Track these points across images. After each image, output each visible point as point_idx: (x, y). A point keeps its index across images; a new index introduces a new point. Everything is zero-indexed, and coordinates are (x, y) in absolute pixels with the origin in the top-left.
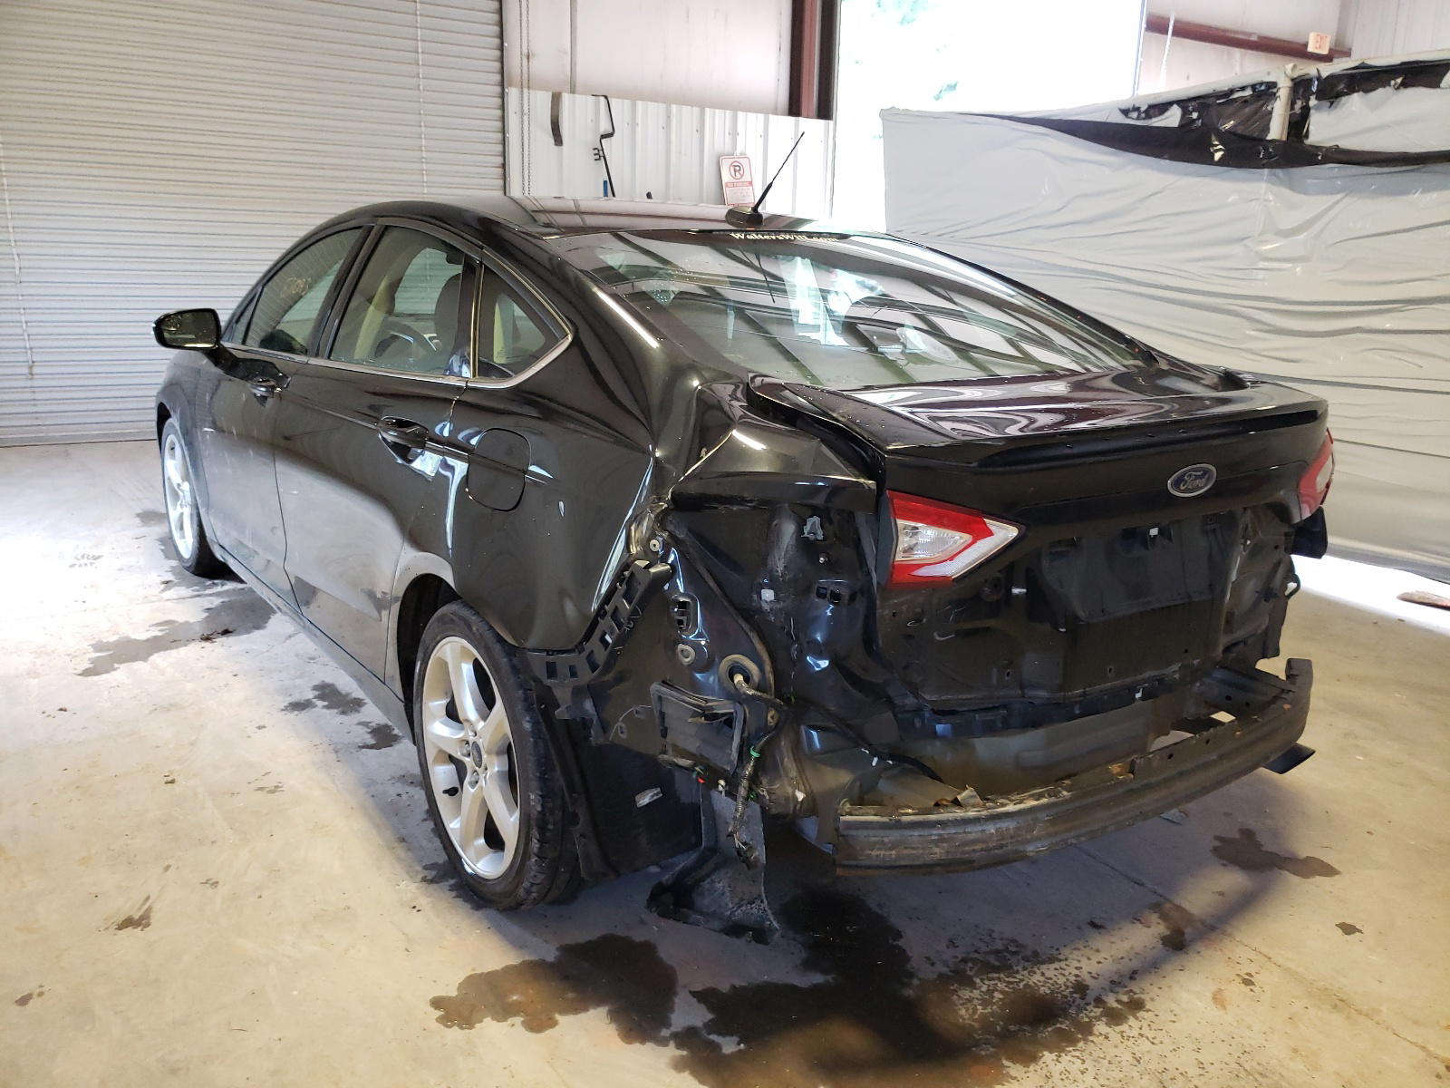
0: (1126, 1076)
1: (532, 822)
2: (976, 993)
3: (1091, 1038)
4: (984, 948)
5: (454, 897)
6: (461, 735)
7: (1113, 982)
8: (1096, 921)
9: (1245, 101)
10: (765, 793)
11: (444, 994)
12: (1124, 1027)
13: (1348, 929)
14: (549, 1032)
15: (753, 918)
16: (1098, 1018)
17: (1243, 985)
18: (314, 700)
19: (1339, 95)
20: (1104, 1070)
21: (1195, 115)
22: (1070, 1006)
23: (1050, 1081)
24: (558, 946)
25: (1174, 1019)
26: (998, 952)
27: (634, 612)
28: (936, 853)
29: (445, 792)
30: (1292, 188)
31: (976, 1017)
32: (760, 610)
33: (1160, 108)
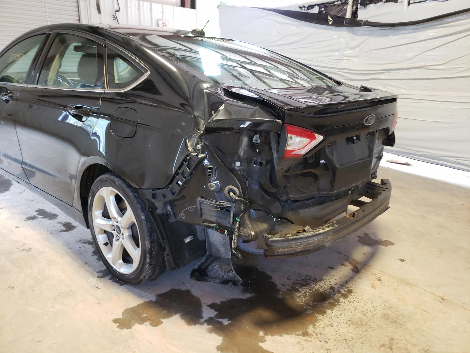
0: (354, 314)
1: (146, 252)
2: (301, 294)
3: (340, 304)
4: (299, 279)
5: (112, 282)
6: (111, 223)
7: (341, 285)
8: (331, 266)
9: (339, 5)
10: (242, 233)
11: (117, 317)
12: (349, 299)
13: (402, 261)
14: (160, 326)
15: (231, 277)
16: (340, 297)
17: (379, 281)
18: (37, 216)
19: (367, 4)
20: (346, 313)
21: (323, 9)
22: (331, 294)
23: (332, 319)
24: (155, 295)
25: (362, 294)
26: (303, 279)
27: (191, 172)
28: (299, 249)
29: (104, 244)
30: (353, 34)
31: (303, 302)
32: (235, 169)
33: (311, 7)
